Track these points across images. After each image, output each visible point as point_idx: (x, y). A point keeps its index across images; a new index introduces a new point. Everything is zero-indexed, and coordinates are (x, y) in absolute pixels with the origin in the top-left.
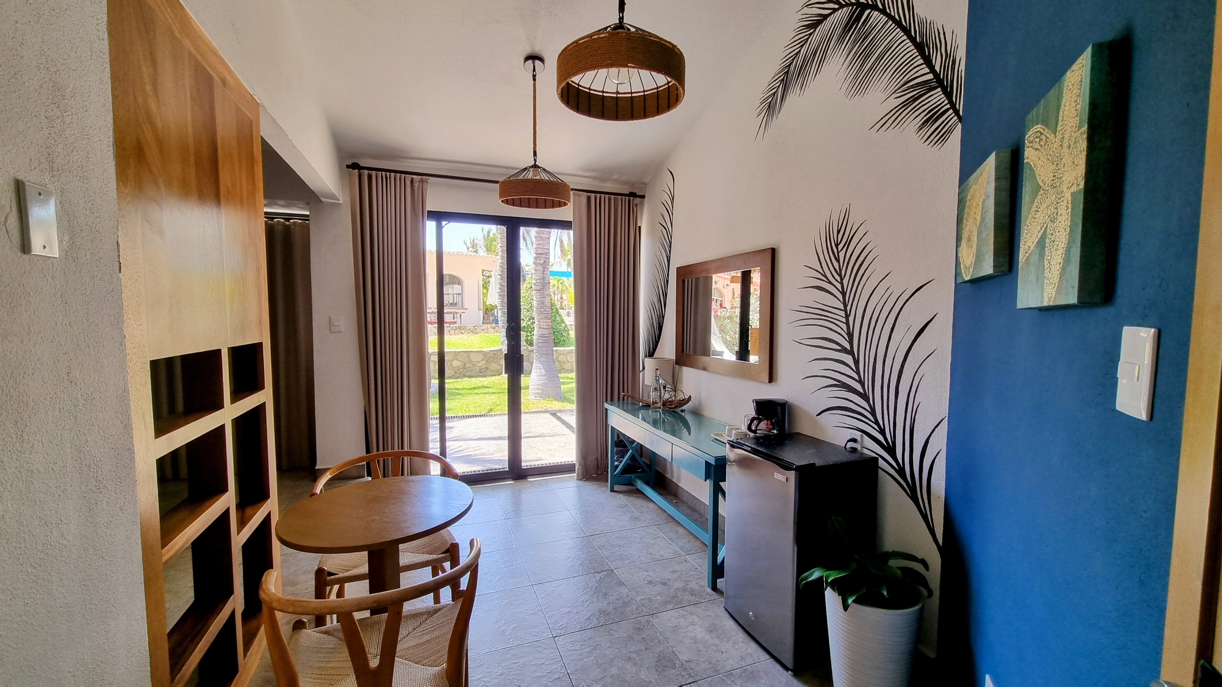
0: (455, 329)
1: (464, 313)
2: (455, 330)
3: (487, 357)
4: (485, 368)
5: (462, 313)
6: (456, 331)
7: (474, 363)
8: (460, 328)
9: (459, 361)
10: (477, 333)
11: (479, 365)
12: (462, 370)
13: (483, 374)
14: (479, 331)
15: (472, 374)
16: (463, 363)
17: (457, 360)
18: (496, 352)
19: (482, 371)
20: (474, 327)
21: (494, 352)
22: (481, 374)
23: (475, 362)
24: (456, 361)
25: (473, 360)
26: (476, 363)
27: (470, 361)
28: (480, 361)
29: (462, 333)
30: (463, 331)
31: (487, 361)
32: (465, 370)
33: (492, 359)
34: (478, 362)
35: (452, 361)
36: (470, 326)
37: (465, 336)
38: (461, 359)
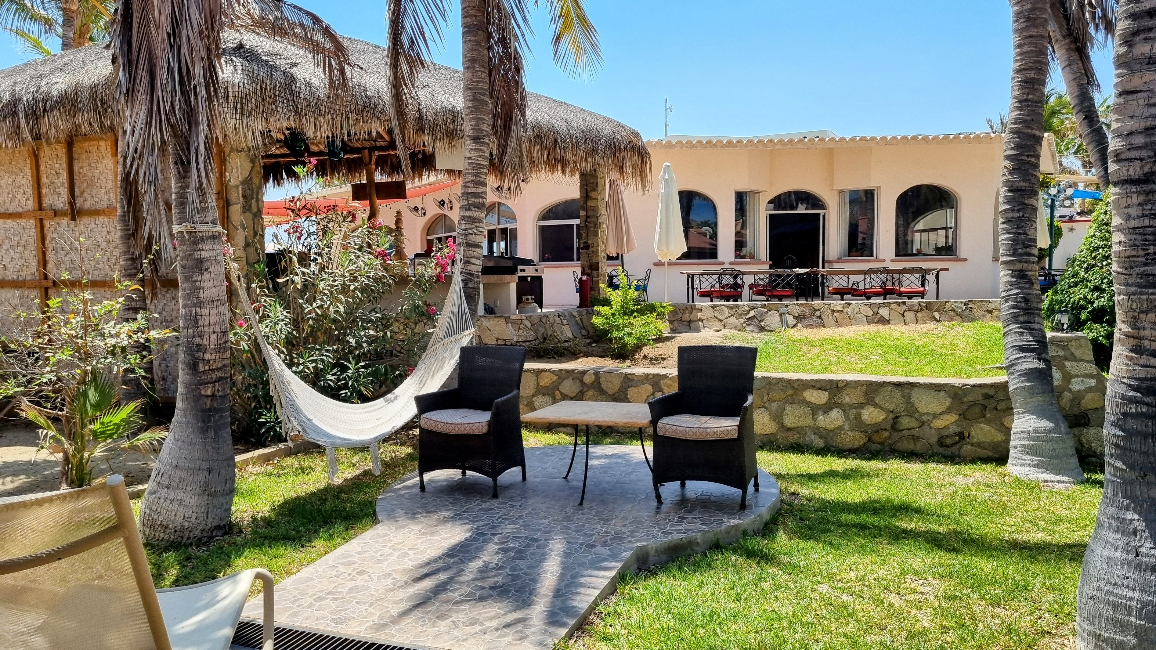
0: (916, 308)
1: (947, 270)
2: (917, 311)
3: (962, 403)
4: (956, 434)
5: (941, 270)
6: (919, 315)
7: (925, 418)
8: (929, 306)
9: (880, 408)
10: (973, 320)
11: (939, 423)
12: (886, 434)
13: (948, 452)
14: (977, 313)
15: (918, 447)
16: (891, 416)
17: (876, 405)
18: (992, 392)
19: (948, 441)
20: (966, 304)
21: (986, 391)
22: (942, 450)
23: (928, 414)
24: (872, 409)
25: (921, 411)
26: (930, 418)
27: (912, 411)
28: (942, 413)
29: (935, 319)
30: (936, 315)
31: (963, 416)
32: (896, 436)
33: (977, 410)
34: (935, 416)
35: (861, 406)
36: (957, 302)
37: (942, 327)
38: (886, 405)
